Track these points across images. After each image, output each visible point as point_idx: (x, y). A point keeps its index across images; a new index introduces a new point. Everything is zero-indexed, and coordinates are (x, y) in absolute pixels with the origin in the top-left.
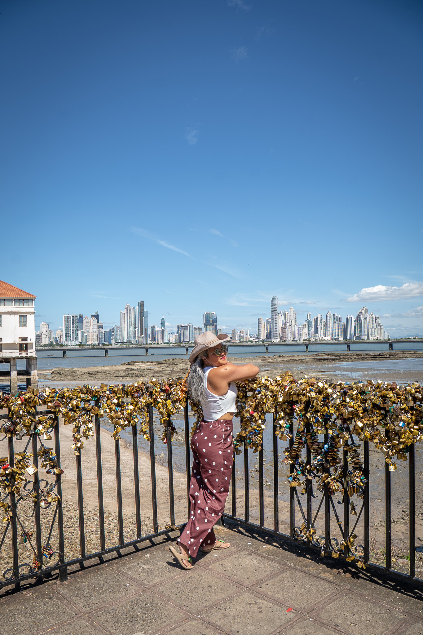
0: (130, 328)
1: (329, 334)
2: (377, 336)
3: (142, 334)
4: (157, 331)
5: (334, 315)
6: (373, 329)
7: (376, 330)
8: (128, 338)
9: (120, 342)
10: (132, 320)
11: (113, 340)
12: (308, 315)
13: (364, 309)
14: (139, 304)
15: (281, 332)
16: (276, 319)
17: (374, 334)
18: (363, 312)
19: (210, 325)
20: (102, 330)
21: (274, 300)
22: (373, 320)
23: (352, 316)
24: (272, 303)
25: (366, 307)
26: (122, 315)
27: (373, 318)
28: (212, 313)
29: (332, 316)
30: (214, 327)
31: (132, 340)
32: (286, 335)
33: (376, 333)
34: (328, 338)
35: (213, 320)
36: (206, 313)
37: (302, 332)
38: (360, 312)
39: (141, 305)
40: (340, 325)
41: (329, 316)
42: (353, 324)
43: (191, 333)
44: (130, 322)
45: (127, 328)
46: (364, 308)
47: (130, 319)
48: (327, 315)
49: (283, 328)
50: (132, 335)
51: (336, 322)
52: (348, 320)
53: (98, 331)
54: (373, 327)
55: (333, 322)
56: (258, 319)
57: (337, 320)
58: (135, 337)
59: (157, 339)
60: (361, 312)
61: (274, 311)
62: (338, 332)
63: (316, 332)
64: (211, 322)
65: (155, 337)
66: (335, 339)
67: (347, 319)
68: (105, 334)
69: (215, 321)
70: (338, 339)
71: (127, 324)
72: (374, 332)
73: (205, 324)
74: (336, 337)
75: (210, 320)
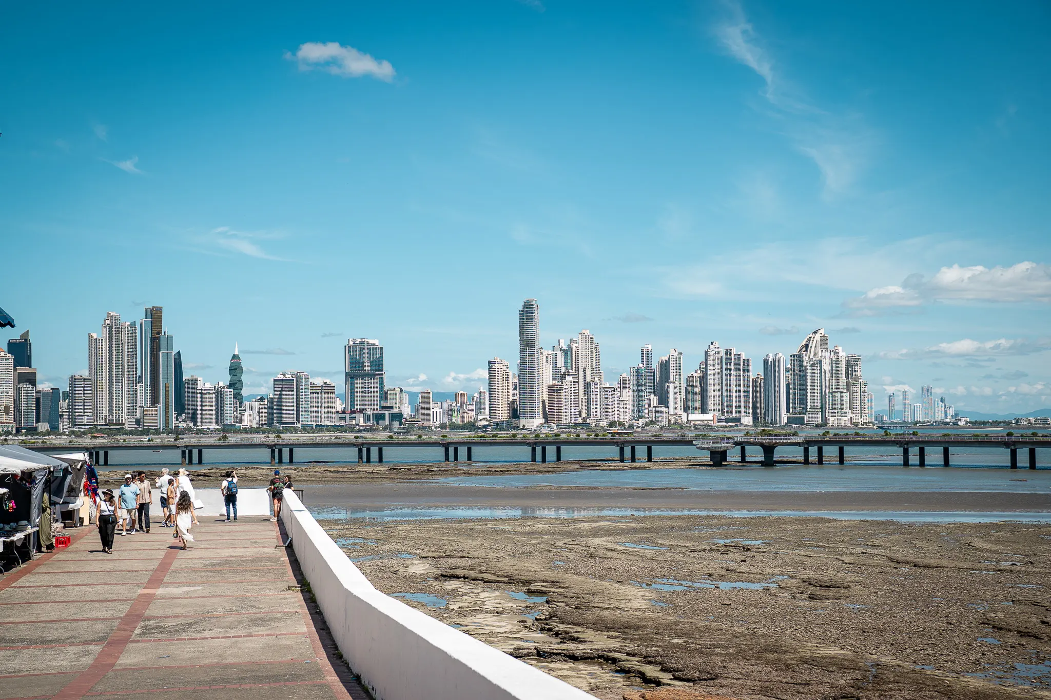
0: (117, 382)
1: (711, 404)
2: (850, 415)
3: (154, 401)
4: (201, 394)
5: (728, 352)
6: (838, 395)
7: (846, 398)
8: (111, 411)
9: (85, 422)
10: (126, 358)
11: (66, 416)
12: (642, 351)
13: (818, 337)
14: (149, 315)
15: (546, 397)
16: (532, 363)
17: (842, 408)
18: (813, 344)
19: (364, 376)
20: (29, 387)
21: (527, 312)
22: (837, 367)
23: (780, 355)
24: (522, 319)
25: (822, 331)
26: (94, 346)
27: (837, 362)
28: (371, 341)
29: (723, 353)
30: (375, 382)
31: (125, 418)
32: (559, 410)
33: (846, 407)
34: (708, 416)
35: (372, 363)
36: (351, 343)
37: (610, 402)
38: (804, 343)
39: (155, 316)
40: (746, 379)
41: (712, 353)
42: (783, 378)
43: (303, 400)
44: (117, 367)
45: (111, 382)
46: (815, 332)
47: (117, 355)
48: (706, 352)
49: (552, 390)
50: (125, 404)
51: (733, 372)
52: (770, 367)
53: (18, 390)
54: (837, 388)
55: (724, 372)
56: (490, 363)
57: (737, 367)
58: (132, 410)
59: (202, 416)
60: (807, 346)
61: (527, 342)
62: (740, 402)
63: (663, 400)
64: (367, 369)
65: (196, 410)
66: (727, 421)
67: (766, 362)
68: (38, 400)
69: (378, 365)
70: (739, 420)
71: (111, 370)
72: (842, 403)
73: (347, 374)
74: (734, 415)
75: (363, 363)
